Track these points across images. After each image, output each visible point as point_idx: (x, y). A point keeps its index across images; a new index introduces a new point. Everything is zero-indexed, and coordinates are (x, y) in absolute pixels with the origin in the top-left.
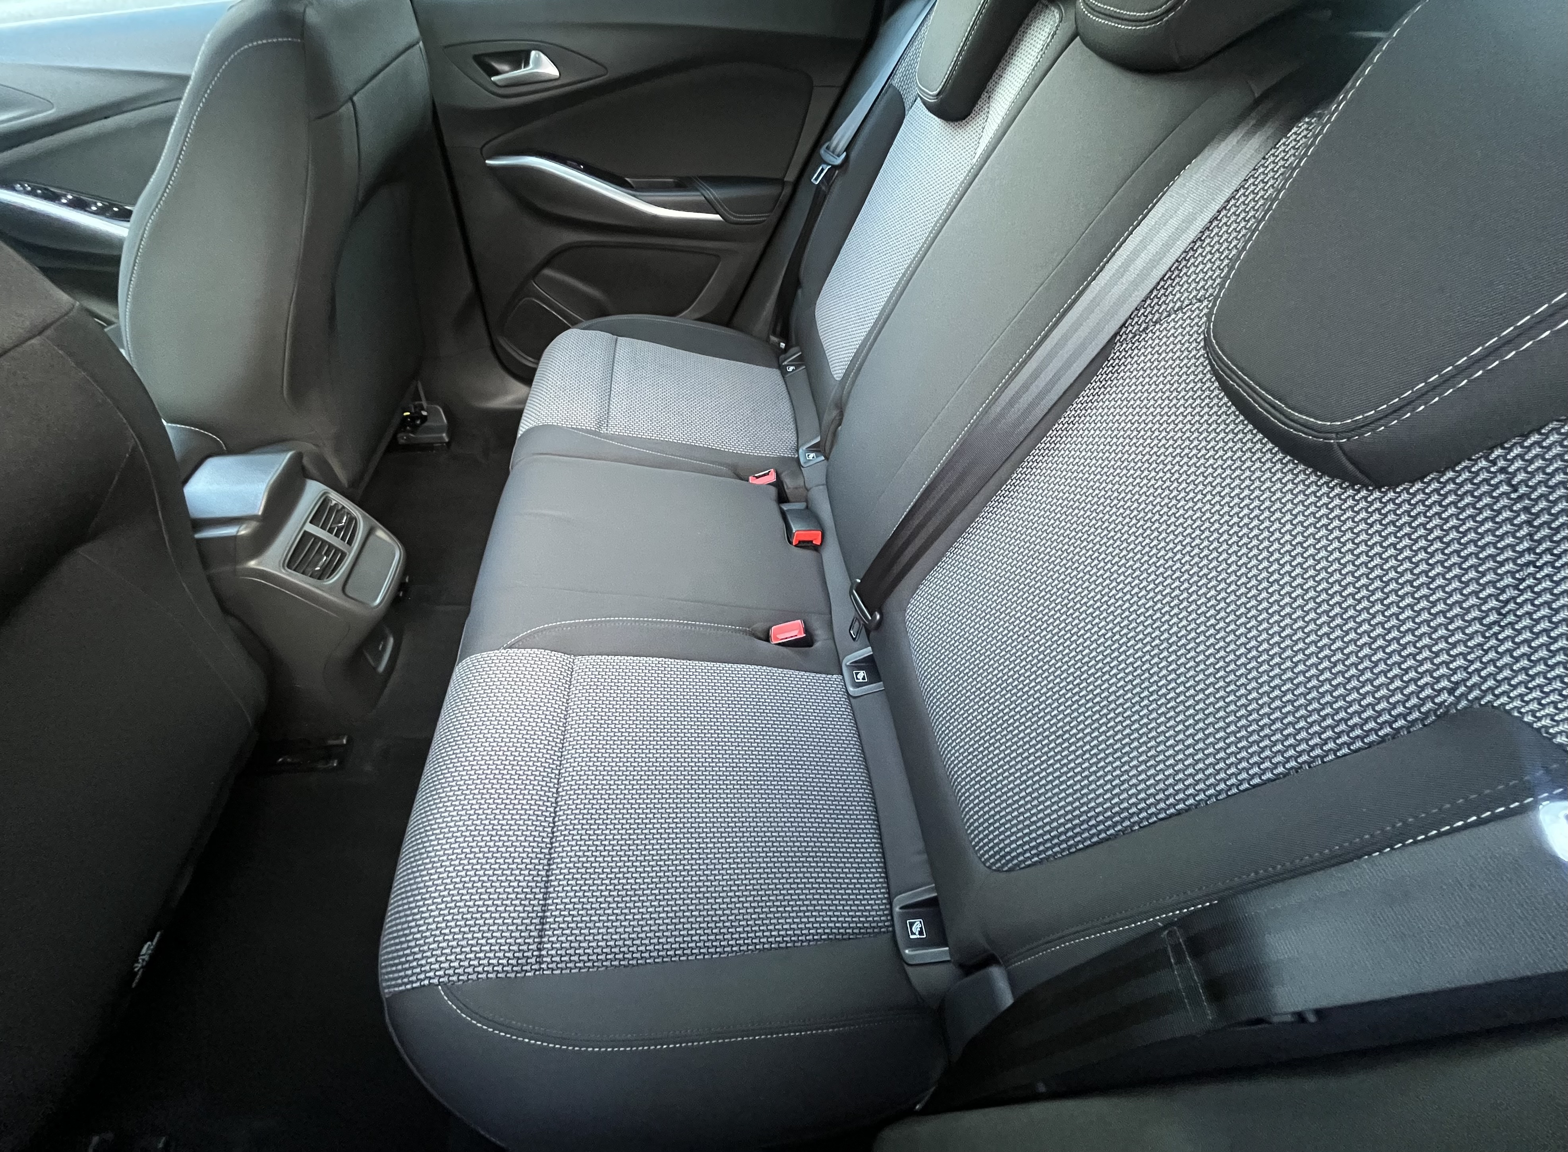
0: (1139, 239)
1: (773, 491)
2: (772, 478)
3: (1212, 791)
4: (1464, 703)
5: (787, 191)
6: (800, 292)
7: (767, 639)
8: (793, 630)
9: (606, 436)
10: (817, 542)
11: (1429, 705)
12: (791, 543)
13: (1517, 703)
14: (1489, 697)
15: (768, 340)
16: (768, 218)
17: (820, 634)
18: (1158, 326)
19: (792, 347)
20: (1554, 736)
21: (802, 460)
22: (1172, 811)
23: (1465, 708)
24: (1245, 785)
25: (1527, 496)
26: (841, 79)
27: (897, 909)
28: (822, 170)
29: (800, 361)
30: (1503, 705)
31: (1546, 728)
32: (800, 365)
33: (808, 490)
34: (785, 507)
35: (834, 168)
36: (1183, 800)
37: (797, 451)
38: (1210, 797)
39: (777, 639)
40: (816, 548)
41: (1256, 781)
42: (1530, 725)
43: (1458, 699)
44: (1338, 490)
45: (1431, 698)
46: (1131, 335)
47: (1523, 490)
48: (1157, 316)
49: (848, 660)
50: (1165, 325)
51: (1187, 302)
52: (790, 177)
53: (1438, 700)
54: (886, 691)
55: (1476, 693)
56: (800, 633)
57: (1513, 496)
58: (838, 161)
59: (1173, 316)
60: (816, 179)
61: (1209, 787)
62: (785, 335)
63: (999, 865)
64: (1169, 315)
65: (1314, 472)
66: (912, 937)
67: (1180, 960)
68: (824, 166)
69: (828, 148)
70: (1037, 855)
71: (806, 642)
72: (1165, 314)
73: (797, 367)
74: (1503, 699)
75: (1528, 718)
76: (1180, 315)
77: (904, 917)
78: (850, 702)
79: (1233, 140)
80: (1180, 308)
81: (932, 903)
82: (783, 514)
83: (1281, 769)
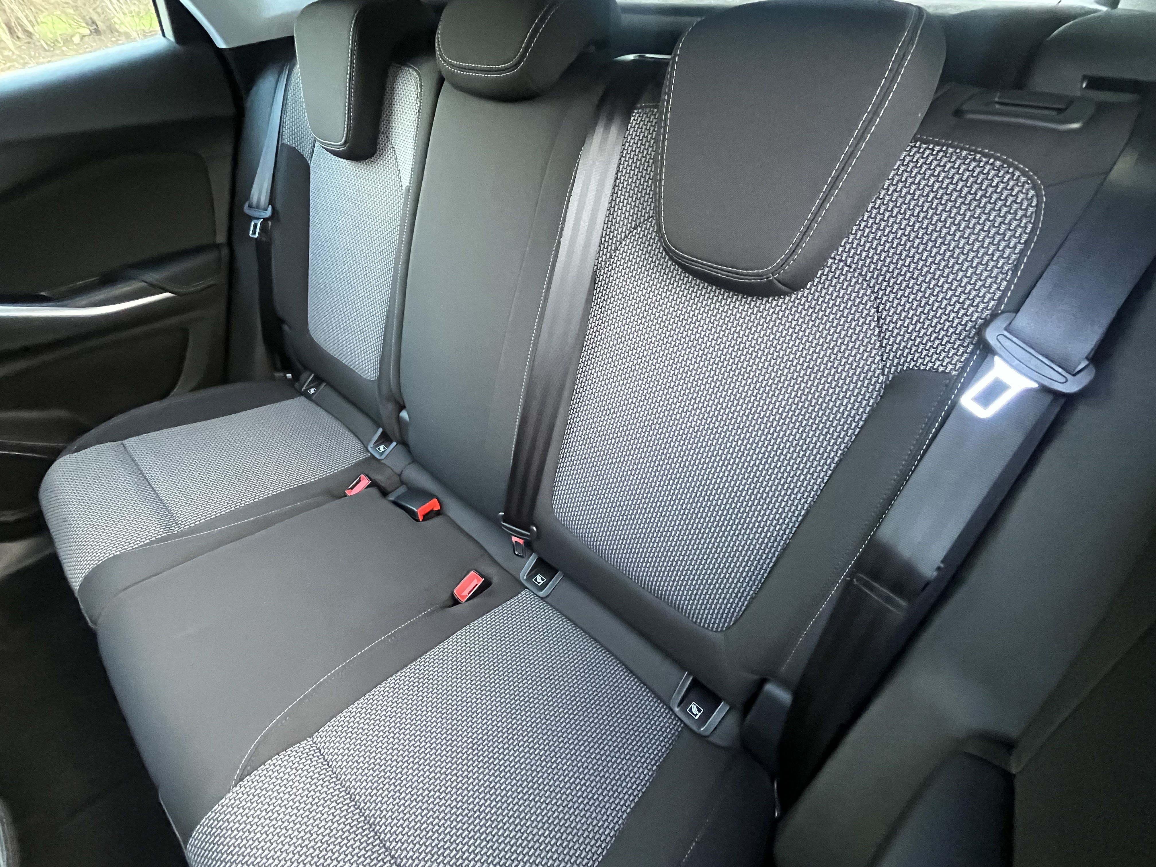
0: (576, 203)
1: (374, 491)
2: (365, 482)
3: (813, 493)
4: (891, 376)
5: (225, 252)
6: (285, 327)
7: (456, 602)
8: (473, 582)
9: (183, 534)
10: (437, 508)
11: (878, 385)
12: (418, 521)
13: (913, 363)
14: (900, 367)
15: (273, 378)
16: (219, 279)
17: (491, 571)
18: (618, 252)
19: (300, 374)
20: (937, 368)
21: (377, 456)
22: (800, 518)
23: (893, 378)
24: (826, 478)
25: (857, 268)
26: (229, 149)
27: (677, 709)
28: (255, 226)
29: (318, 380)
30: (908, 367)
31: (932, 367)
32: (320, 384)
33: (400, 475)
34: (392, 498)
35: (265, 220)
36: (802, 508)
37: (368, 451)
38: (813, 497)
39: (464, 597)
40: (438, 513)
41: (830, 472)
42: (925, 370)
43: (888, 376)
44: (774, 303)
45: (877, 382)
46: (603, 263)
47: (854, 266)
48: (614, 246)
49: (523, 575)
50: (622, 250)
51: (627, 232)
52: (221, 238)
53: (880, 381)
54: (567, 576)
55: (893, 369)
56: (478, 581)
57: (852, 270)
58: (268, 213)
59: (624, 243)
60: (254, 233)
61: (810, 492)
62: (287, 367)
63: (726, 625)
64: (621, 243)
65: (758, 298)
66: (697, 718)
67: (871, 588)
68: (256, 221)
69: (250, 206)
70: (745, 600)
71: (487, 584)
72: (618, 243)
73: (317, 387)
74: (906, 365)
75: (922, 367)
76: (628, 241)
77: (684, 711)
78: (546, 602)
79: (599, 131)
80: (626, 237)
81: (696, 684)
82: (395, 503)
83: (836, 459)
